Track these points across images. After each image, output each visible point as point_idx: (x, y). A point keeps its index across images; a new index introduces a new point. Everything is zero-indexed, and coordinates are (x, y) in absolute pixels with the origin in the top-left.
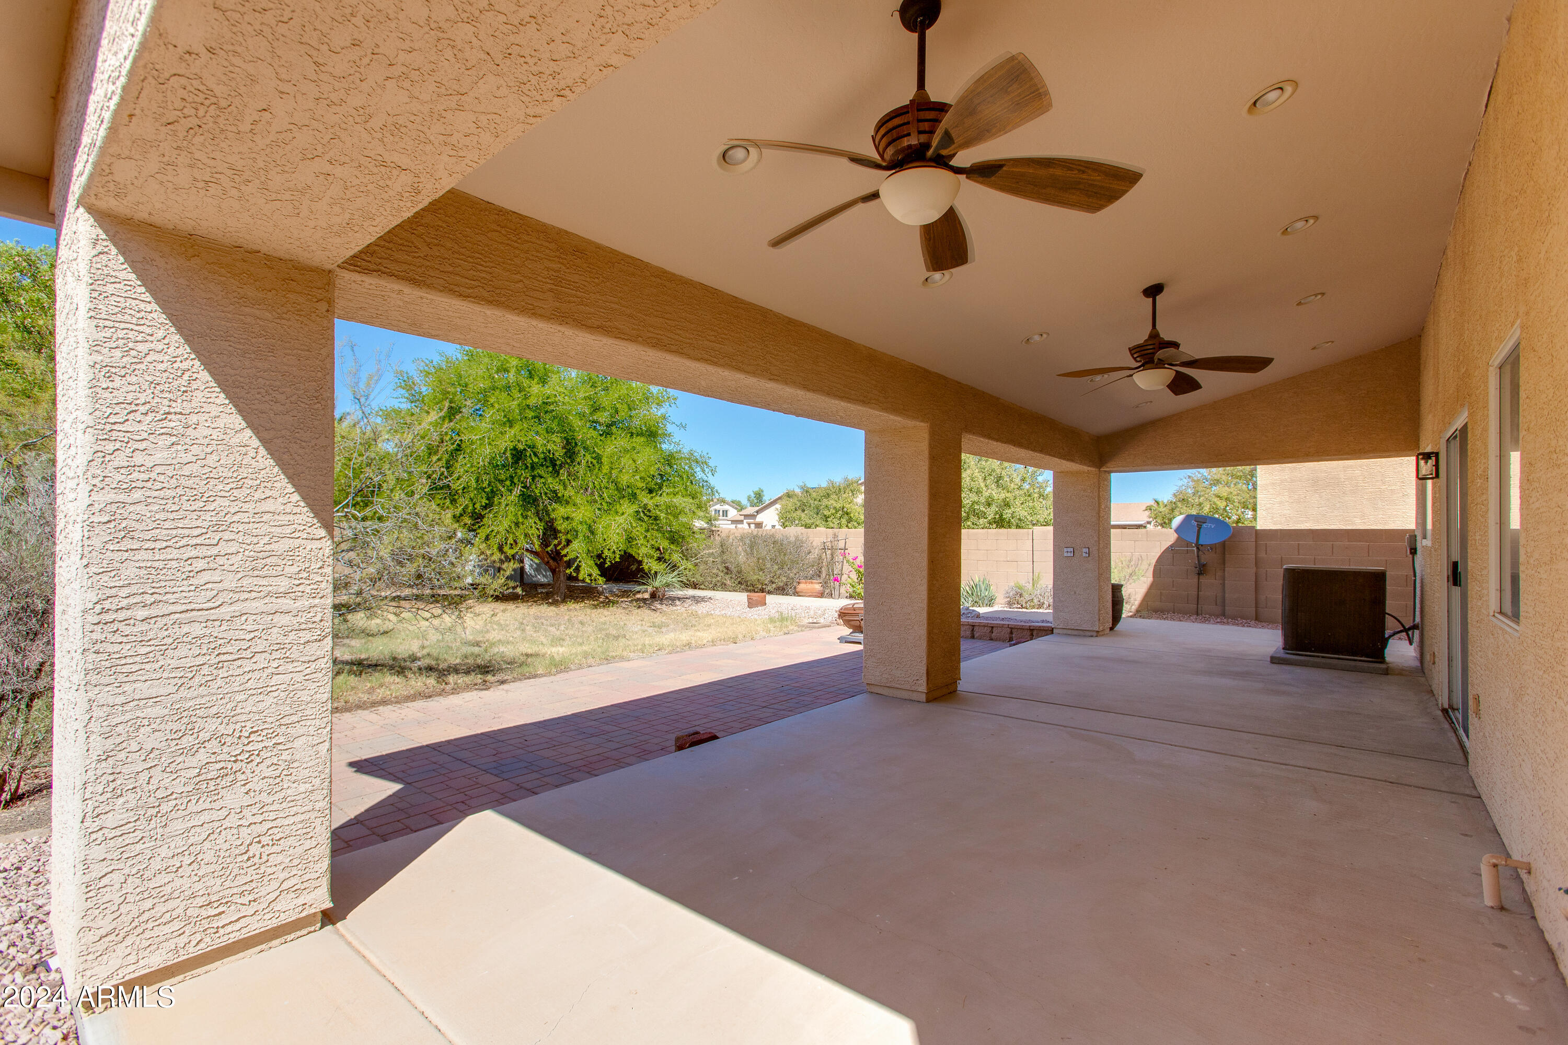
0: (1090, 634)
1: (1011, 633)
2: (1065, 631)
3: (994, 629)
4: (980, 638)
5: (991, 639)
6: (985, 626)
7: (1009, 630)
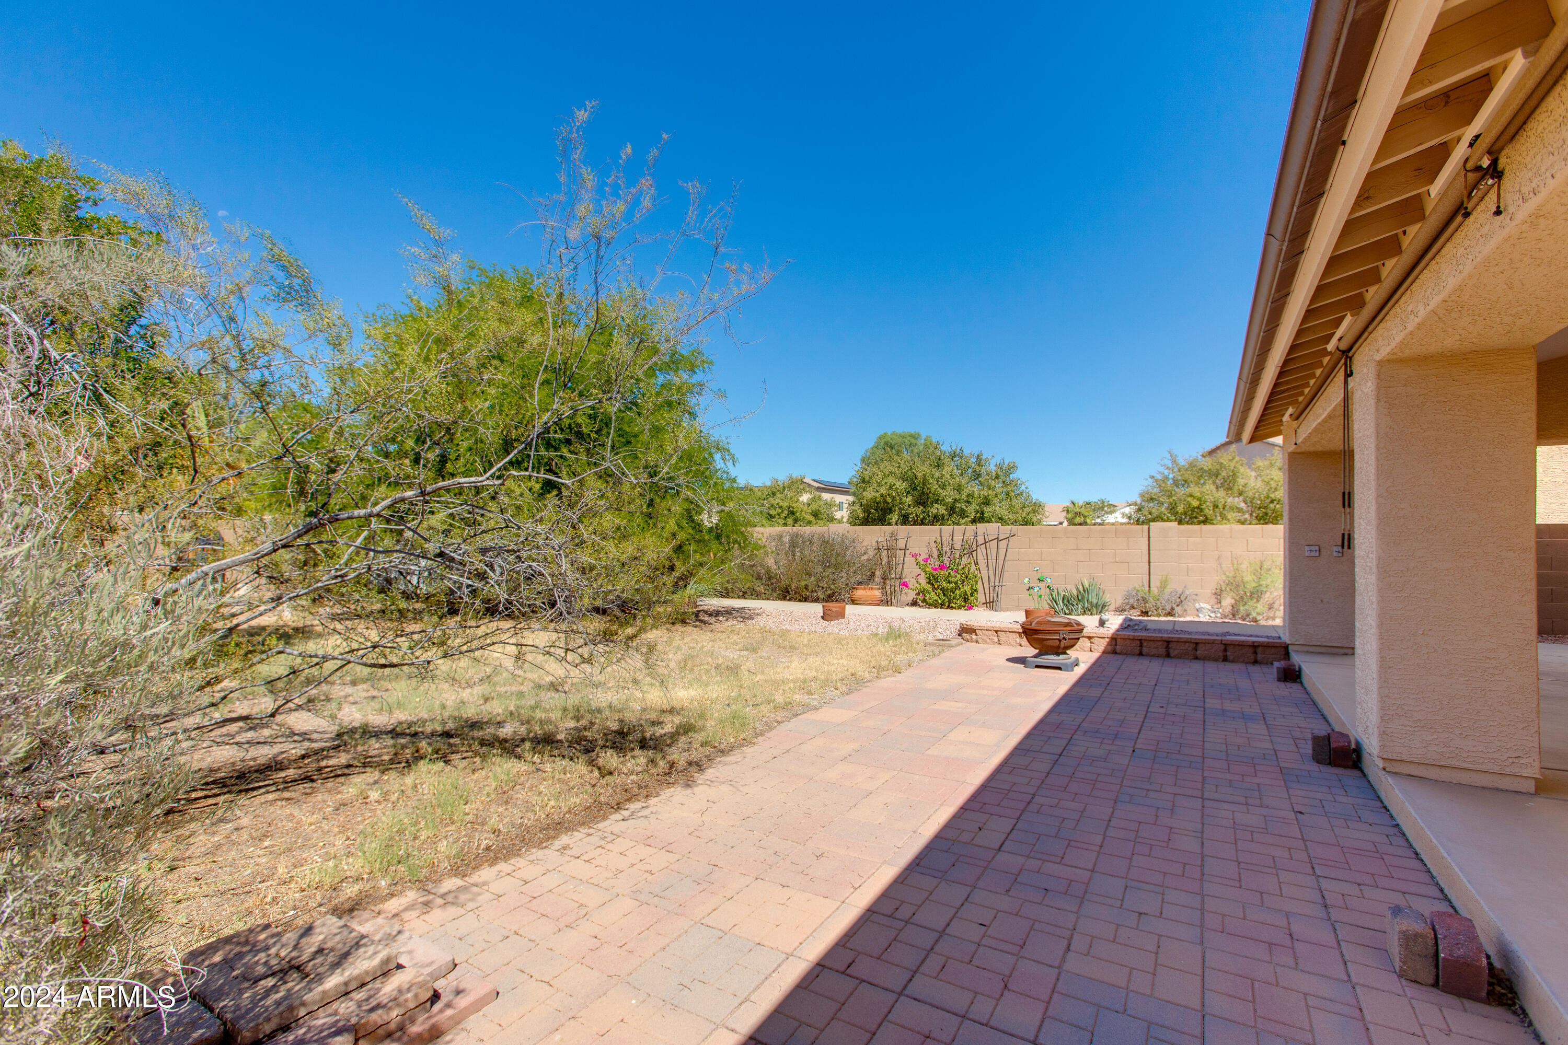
0: (1342, 651)
1: (1225, 650)
2: (1306, 649)
3: (1200, 646)
4: (1179, 657)
5: (1196, 658)
6: (1185, 642)
7: (1222, 647)
